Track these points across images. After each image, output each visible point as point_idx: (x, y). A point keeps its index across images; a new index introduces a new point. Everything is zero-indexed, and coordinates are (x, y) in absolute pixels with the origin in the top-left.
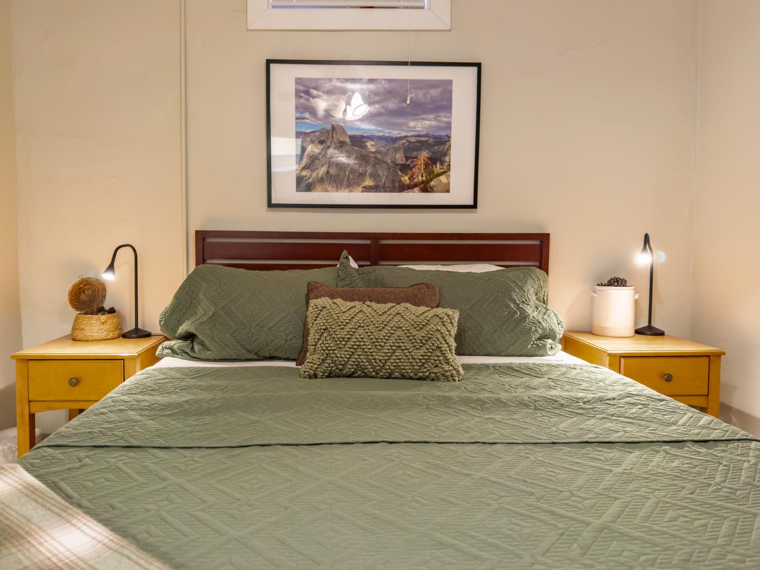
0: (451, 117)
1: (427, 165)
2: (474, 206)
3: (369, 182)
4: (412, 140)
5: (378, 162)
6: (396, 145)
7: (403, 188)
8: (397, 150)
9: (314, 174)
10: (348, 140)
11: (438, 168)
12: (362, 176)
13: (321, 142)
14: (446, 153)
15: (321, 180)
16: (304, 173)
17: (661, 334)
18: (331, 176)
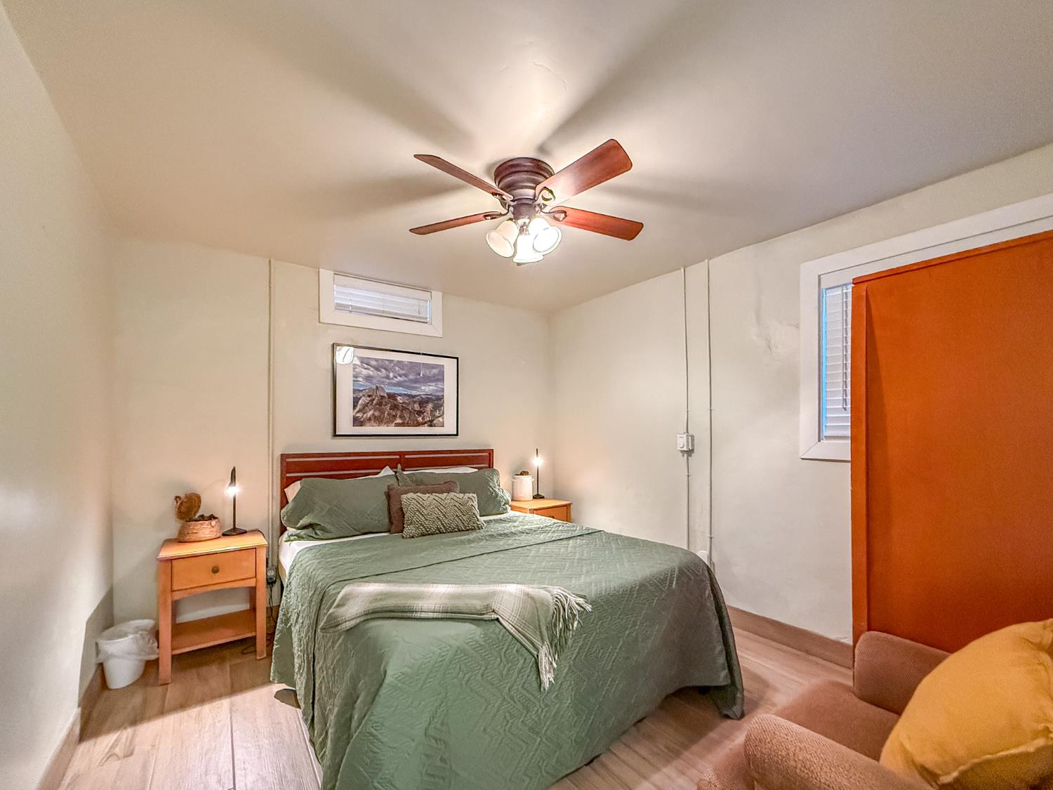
0: (443, 385)
1: (431, 411)
2: (457, 435)
3: (399, 421)
4: (423, 397)
5: (404, 409)
6: (415, 400)
7: (419, 424)
8: (415, 402)
9: (365, 415)
10: (386, 395)
11: (437, 414)
12: (395, 416)
13: (369, 396)
14: (442, 405)
15: (370, 419)
16: (358, 415)
17: (543, 498)
18: (375, 417)
